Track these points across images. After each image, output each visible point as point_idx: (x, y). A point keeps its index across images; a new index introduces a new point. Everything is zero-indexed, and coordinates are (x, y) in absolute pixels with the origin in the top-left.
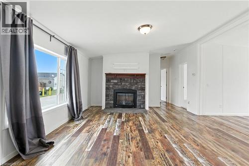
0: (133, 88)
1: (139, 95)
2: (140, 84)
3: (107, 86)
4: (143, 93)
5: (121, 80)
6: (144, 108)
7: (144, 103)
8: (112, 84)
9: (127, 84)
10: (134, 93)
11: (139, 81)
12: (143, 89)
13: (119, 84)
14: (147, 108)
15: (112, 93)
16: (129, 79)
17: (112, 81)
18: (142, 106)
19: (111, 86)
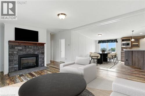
0: (36, 53)
1: (41, 58)
2: (41, 50)
3: (10, 52)
4: (43, 56)
5: (25, 47)
6: (44, 66)
7: (44, 62)
8: (16, 50)
9: (31, 50)
10: (37, 56)
11: (40, 48)
12: (43, 53)
13: (24, 50)
14: (45, 65)
15: (16, 58)
16: (33, 46)
17: (16, 48)
18: (42, 65)
19: (15, 52)
